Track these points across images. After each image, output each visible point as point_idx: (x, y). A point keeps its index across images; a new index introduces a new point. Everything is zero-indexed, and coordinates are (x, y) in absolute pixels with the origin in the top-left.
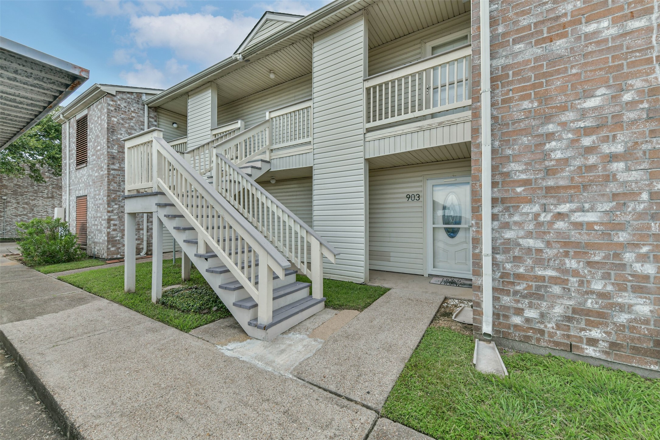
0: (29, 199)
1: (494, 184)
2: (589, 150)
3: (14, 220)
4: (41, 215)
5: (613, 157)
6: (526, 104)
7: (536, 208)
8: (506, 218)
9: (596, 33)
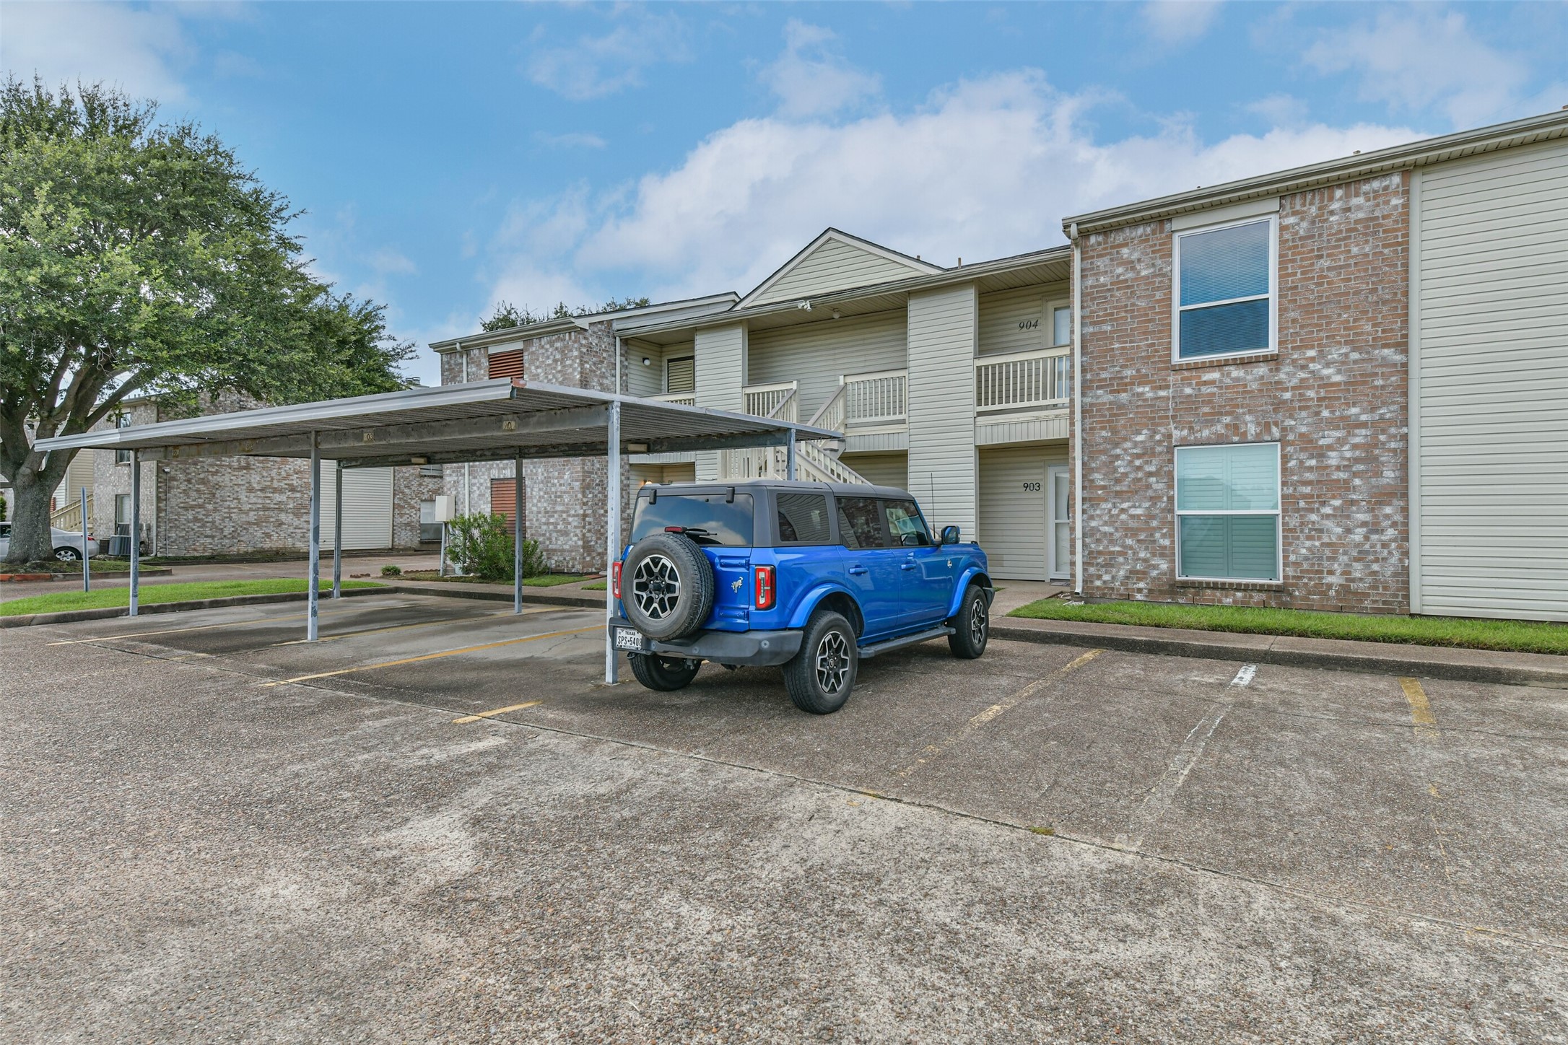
0: (208, 471)
1: (1084, 488)
2: (1139, 468)
3: (183, 518)
4: (229, 507)
5: (1150, 474)
6: (1104, 433)
7: (1110, 505)
8: (1091, 512)
9: (1143, 394)
